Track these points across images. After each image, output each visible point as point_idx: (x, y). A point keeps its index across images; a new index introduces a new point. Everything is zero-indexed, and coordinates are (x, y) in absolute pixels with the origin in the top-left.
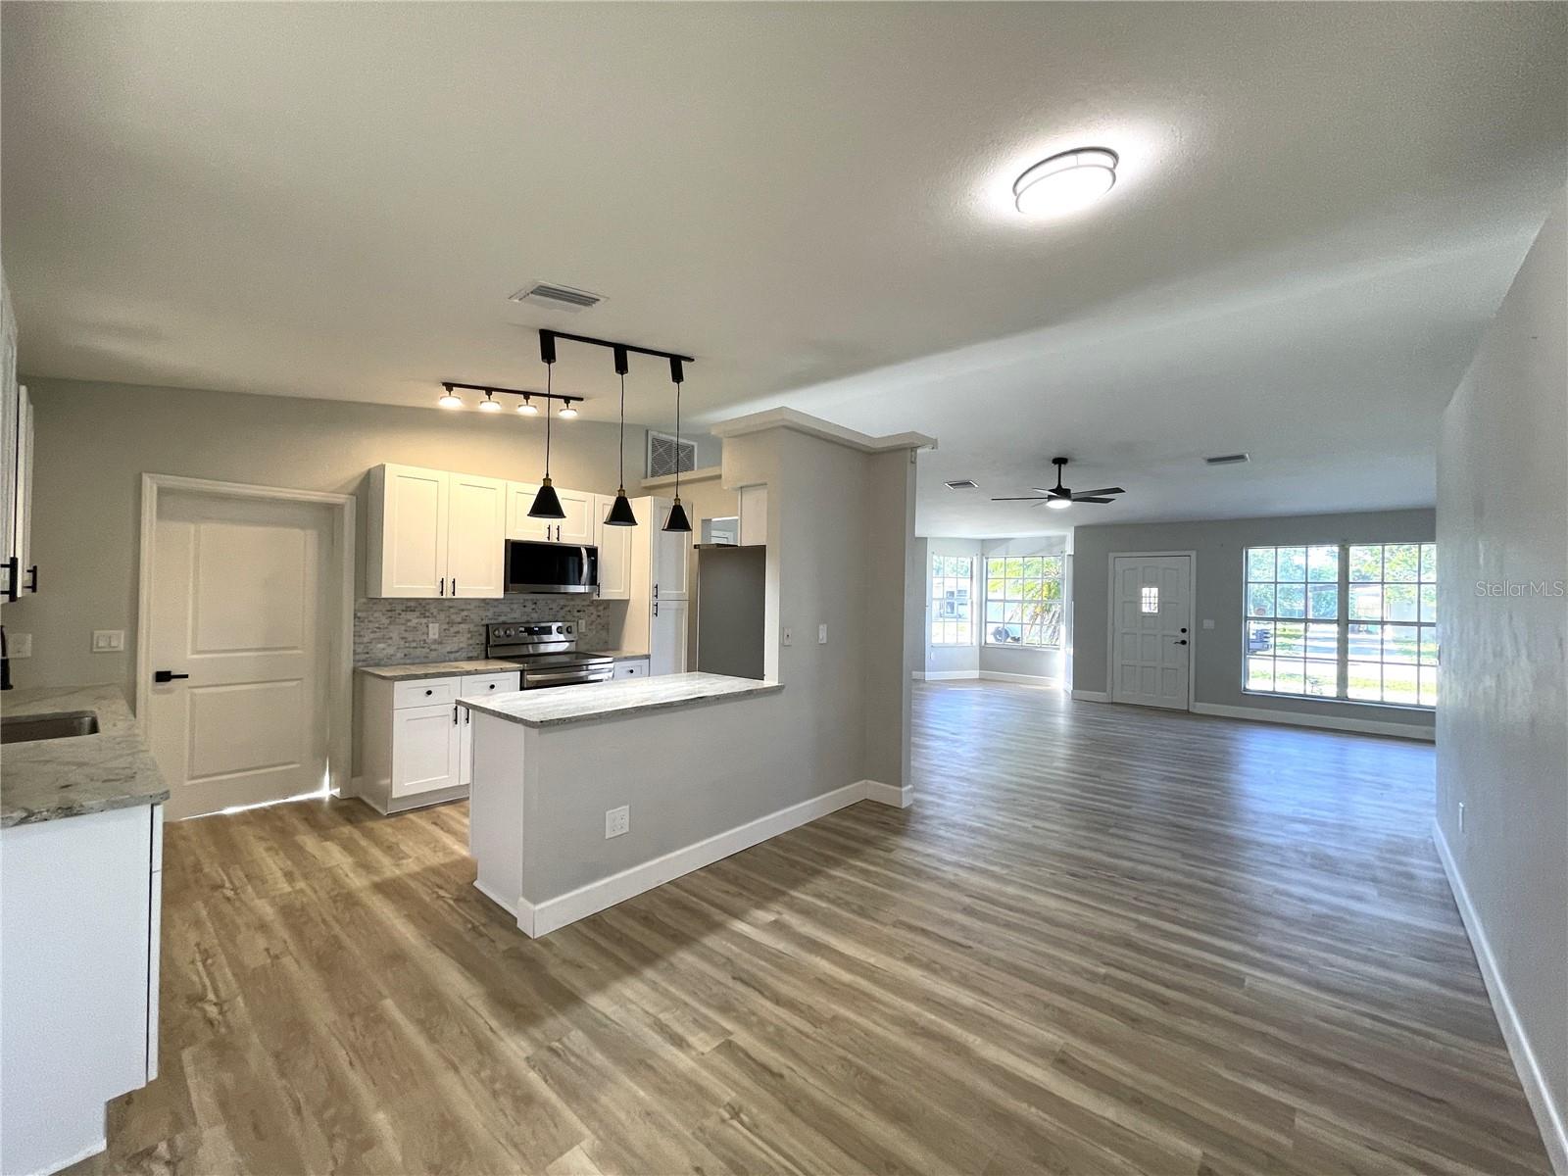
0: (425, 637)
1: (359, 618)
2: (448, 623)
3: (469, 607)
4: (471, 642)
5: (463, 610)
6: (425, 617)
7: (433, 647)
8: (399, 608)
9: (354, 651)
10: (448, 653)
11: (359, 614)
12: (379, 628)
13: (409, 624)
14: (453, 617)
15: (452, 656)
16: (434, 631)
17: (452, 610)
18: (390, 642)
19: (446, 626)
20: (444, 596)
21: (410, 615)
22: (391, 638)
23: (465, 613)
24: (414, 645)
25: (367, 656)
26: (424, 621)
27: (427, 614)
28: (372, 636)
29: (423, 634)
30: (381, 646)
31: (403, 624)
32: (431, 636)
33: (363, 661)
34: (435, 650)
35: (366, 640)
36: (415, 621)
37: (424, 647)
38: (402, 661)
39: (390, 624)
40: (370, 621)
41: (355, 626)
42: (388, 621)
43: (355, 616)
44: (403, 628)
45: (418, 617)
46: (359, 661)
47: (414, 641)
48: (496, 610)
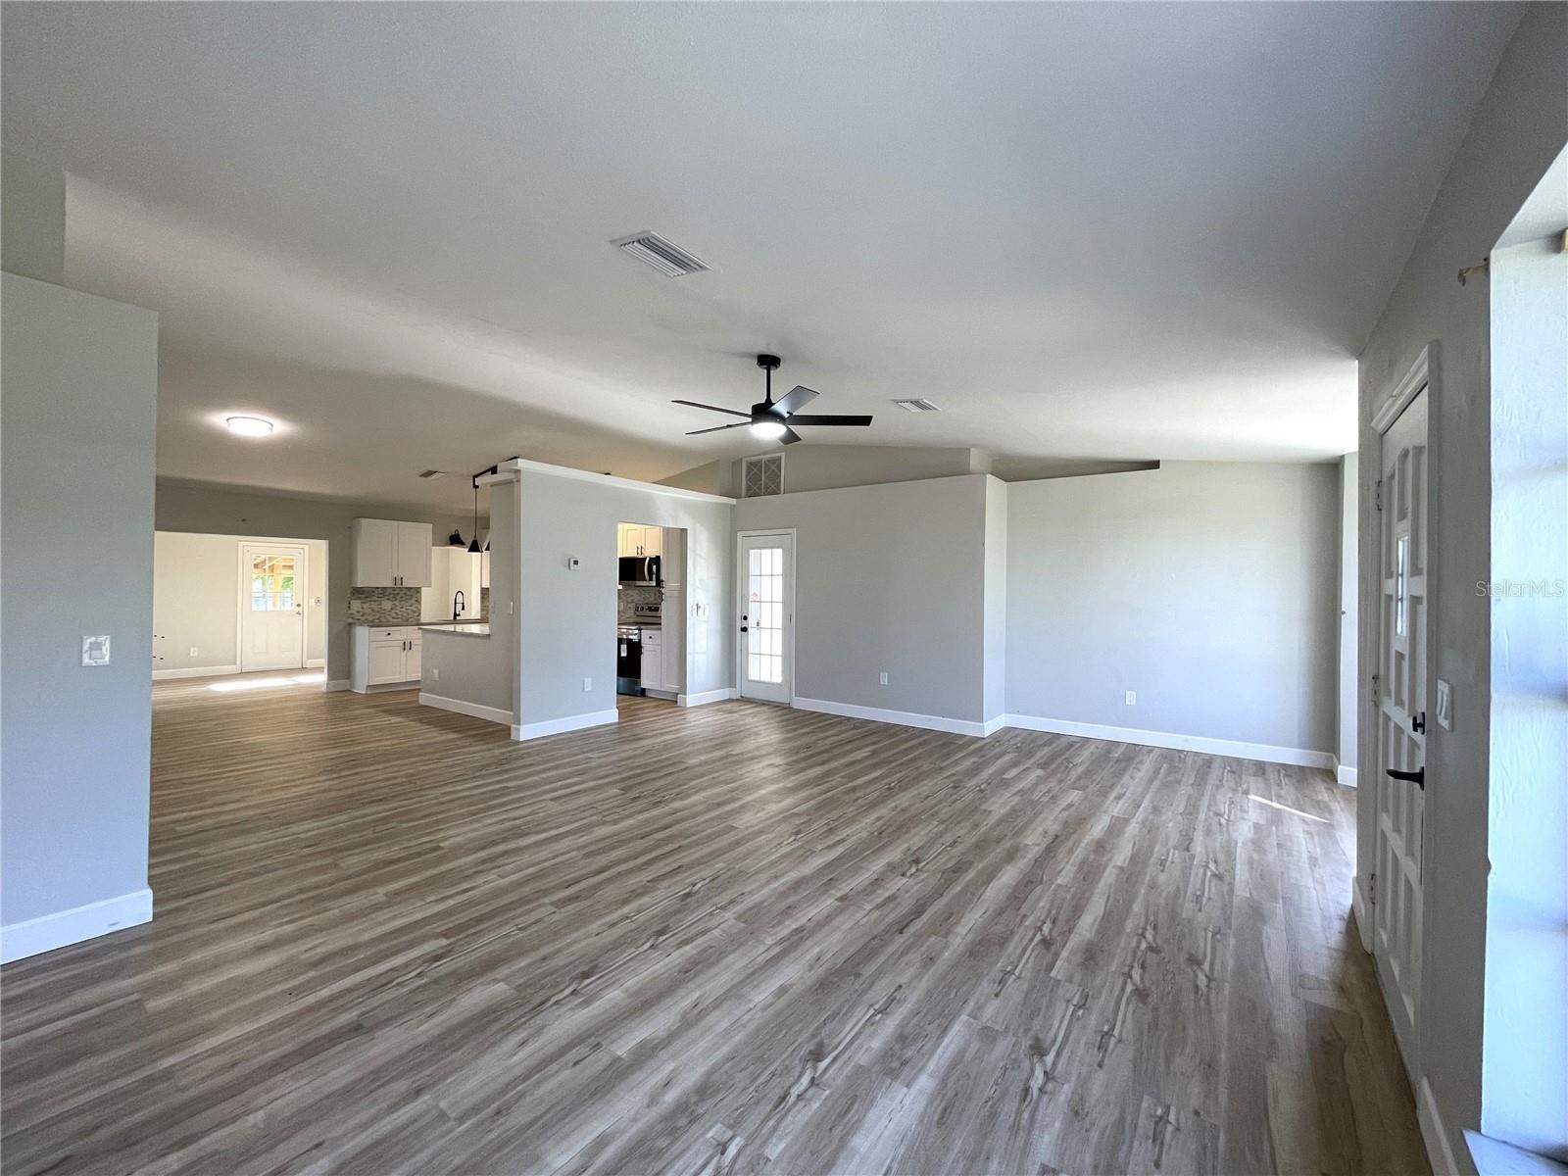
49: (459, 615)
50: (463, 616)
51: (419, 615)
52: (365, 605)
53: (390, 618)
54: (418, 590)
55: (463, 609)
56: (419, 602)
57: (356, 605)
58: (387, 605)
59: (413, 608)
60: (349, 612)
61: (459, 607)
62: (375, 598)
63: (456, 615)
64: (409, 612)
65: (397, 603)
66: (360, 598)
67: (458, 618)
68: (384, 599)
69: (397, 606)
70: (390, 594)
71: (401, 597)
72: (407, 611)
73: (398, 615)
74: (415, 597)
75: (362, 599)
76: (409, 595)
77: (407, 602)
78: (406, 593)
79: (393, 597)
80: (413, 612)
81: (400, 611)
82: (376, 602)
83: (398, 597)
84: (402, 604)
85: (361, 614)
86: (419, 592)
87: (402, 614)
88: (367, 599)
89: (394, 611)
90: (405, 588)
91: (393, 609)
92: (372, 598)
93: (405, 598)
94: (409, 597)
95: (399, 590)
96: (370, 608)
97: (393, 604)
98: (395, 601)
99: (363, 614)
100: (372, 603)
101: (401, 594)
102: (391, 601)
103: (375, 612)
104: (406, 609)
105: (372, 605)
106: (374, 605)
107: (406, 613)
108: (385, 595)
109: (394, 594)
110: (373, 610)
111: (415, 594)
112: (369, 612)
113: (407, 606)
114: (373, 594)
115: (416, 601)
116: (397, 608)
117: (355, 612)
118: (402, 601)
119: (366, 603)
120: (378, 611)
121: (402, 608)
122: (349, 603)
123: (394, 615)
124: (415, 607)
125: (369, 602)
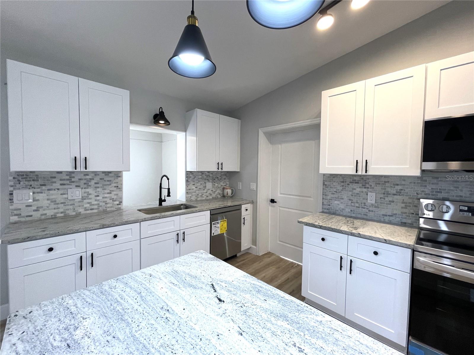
0: (365, 201)
1: (326, 185)
2: (384, 194)
3: (403, 183)
4: (405, 210)
5: (398, 185)
6: (365, 188)
7: (371, 209)
8: (348, 180)
9: (323, 203)
10: (383, 215)
11: (326, 183)
12: (336, 192)
13: (354, 191)
14: (389, 189)
15: (387, 219)
16: (371, 198)
17: (387, 184)
18: (342, 201)
19: (382, 196)
20: (359, 173)
21: (355, 186)
22: (343, 199)
23: (399, 187)
24: (357, 205)
25: (329, 206)
26: (365, 190)
27: (367, 186)
28: (333, 196)
29: (364, 199)
30: (336, 202)
31: (350, 191)
32: (369, 201)
33: (327, 209)
34: (372, 211)
35: (329, 198)
36: (358, 190)
37: (364, 208)
38: (349, 214)
39: (342, 190)
40: (331, 187)
41: (323, 189)
42: (341, 188)
43: (324, 184)
44: (351, 193)
45: (360, 187)
46: (325, 209)
47: (357, 203)
48: (434, 187)
49: (165, 201)
50: (169, 202)
51: (120, 203)
52: (41, 196)
53: (81, 210)
54: (118, 175)
55: (169, 195)
56: (119, 188)
57: (24, 196)
58: (75, 194)
59: (113, 196)
60: (12, 207)
61: (165, 192)
62: (57, 185)
63: (161, 201)
64: (108, 200)
65: (90, 190)
67: (163, 203)
68: (71, 187)
69: (90, 194)
70: (80, 179)
71: (96, 183)
72: (105, 200)
73: (94, 205)
74: (115, 183)
75: (34, 188)
76: (108, 181)
77: (105, 189)
78: (103, 178)
79: (85, 184)
80: (113, 201)
81: (96, 200)
82: (58, 191)
83: (92, 183)
84: (99, 192)
85: (34, 208)
86: (120, 177)
87: (99, 204)
88: (44, 187)
89: (85, 201)
90: (103, 172)
91: (85, 199)
92: (52, 185)
93: (103, 185)
94: (108, 183)
95: (93, 175)
96: (48, 200)
97: (85, 193)
98: (88, 188)
99: (37, 208)
100: (51, 192)
101: (97, 179)
102: (82, 188)
103: (58, 204)
104: (103, 198)
105: (52, 195)
106: (56, 195)
107: (104, 202)
108: (73, 182)
109: (85, 179)
110: (54, 202)
111: (115, 179)
112: (48, 205)
113: (104, 194)
114: (54, 180)
115: (115, 187)
116: (90, 196)
117: (23, 207)
118: (98, 187)
119: (42, 193)
120: (62, 203)
121: (98, 196)
122: (11, 194)
123: (88, 205)
124: (117, 195)
125: (46, 191)
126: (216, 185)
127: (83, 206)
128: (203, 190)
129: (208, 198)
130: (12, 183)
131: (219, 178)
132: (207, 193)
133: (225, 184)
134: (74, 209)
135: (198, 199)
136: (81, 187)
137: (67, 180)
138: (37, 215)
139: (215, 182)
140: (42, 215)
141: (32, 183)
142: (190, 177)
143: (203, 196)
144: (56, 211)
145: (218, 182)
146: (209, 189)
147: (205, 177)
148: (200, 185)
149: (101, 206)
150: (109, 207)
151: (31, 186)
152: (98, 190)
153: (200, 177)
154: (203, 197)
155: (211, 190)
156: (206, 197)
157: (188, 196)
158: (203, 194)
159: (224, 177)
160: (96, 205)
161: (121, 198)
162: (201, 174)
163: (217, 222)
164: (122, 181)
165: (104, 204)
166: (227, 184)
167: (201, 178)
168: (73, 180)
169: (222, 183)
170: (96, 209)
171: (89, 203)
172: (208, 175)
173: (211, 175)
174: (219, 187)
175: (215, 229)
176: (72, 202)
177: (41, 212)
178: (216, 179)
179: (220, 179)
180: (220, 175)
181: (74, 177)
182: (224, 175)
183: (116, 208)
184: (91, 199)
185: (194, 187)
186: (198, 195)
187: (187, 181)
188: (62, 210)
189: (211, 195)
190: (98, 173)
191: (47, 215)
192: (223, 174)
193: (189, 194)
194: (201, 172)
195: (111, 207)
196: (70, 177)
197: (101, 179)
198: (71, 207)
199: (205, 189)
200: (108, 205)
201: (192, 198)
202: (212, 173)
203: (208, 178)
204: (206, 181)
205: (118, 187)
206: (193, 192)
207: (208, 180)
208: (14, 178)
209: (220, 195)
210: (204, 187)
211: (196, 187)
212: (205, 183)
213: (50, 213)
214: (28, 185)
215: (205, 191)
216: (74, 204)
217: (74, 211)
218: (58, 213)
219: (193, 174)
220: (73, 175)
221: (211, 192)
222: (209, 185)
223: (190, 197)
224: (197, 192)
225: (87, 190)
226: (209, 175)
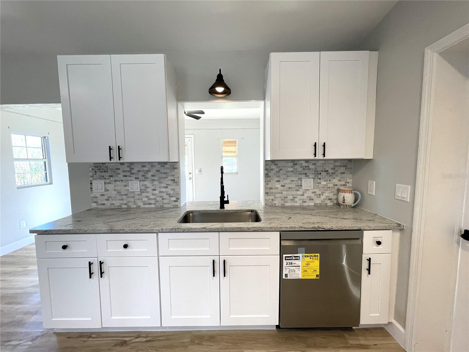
49: (227, 202)
51: (178, 200)
52: (110, 187)
53: (140, 204)
54: (174, 166)
56: (176, 181)
57: (99, 186)
58: (135, 186)
59: (168, 190)
60: (92, 195)
62: (121, 177)
63: (223, 202)
64: (165, 196)
65: (147, 183)
66: (103, 178)
67: (225, 205)
68: (131, 178)
69: (148, 187)
70: (139, 171)
71: (152, 176)
72: (162, 194)
73: (151, 199)
74: (171, 176)
75: (105, 179)
76: (164, 173)
77: (161, 183)
78: (160, 170)
79: (143, 176)
80: (169, 196)
81: (153, 194)
82: (122, 182)
83: (149, 175)
84: (155, 185)
85: (106, 197)
86: (176, 168)
87: (156, 199)
88: (112, 178)
89: (144, 195)
90: (159, 163)
91: (143, 192)
92: (117, 177)
93: (160, 178)
94: (164, 176)
95: (150, 166)
96: (115, 190)
97: (143, 185)
98: (145, 181)
99: (108, 197)
100: (117, 183)
101: (153, 171)
102: (140, 181)
103: (122, 195)
104: (160, 192)
105: (118, 186)
106: (120, 186)
107: (161, 197)
108: (133, 174)
109: (143, 171)
110: (119, 192)
111: (171, 171)
112: (115, 196)
113: (161, 187)
114: (118, 171)
115: (171, 180)
116: (148, 190)
117: (98, 195)
118: (155, 180)
119: (110, 183)
120: (125, 195)
121: (155, 190)
122: (91, 183)
123: (146, 199)
124: (174, 190)
125: (113, 182)
126: (323, 183)
127: (142, 199)
128: (296, 190)
129: (305, 204)
130: (91, 174)
131: (331, 171)
132: (303, 195)
133: (343, 183)
134: (135, 202)
135: (286, 204)
136: (140, 179)
137: (128, 171)
138: (108, 204)
139: (320, 179)
140: (111, 204)
141: (103, 174)
142: (272, 170)
143: (296, 200)
144: (121, 202)
145: (327, 178)
146: (308, 190)
147: (300, 169)
148: (290, 182)
149: (158, 201)
150: (166, 204)
151: (103, 176)
152: (155, 183)
153: (291, 169)
154: (296, 202)
155: (313, 191)
156: (301, 202)
157: (268, 197)
158: (296, 198)
159: (342, 169)
160: (153, 199)
161: (179, 194)
162: (292, 164)
163: (295, 257)
164: (179, 173)
165: (160, 199)
166: (348, 183)
167: (292, 171)
168: (133, 171)
169: (335, 181)
170: (154, 204)
171: (147, 197)
172: (306, 167)
173: (311, 166)
174: (329, 187)
175: (291, 268)
176: (132, 195)
177: (111, 202)
178: (323, 174)
179: (332, 173)
180: (332, 166)
181: (133, 169)
182: (340, 166)
183: (173, 205)
184: (148, 192)
185: (278, 185)
186: (287, 197)
187: (266, 175)
188: (125, 202)
189: (311, 199)
190: (154, 164)
191: (115, 205)
192: (338, 164)
193: (269, 196)
194: (293, 161)
195: (168, 203)
196: (130, 169)
197: (157, 171)
198: (132, 200)
199: (300, 190)
200: (165, 201)
201: (275, 202)
202: (314, 162)
203: (306, 171)
204: (303, 176)
205: (174, 180)
206: (277, 193)
207: (306, 174)
208: (93, 169)
209: (331, 202)
210: (298, 186)
211: (282, 186)
212: (301, 179)
213: (117, 203)
214: (101, 176)
215: (299, 193)
216: (134, 197)
217: (135, 204)
218: (122, 204)
219: (277, 164)
220: (132, 167)
221: (312, 195)
222: (308, 183)
223: (272, 200)
224: (284, 193)
225: (145, 183)
226: (309, 167)
